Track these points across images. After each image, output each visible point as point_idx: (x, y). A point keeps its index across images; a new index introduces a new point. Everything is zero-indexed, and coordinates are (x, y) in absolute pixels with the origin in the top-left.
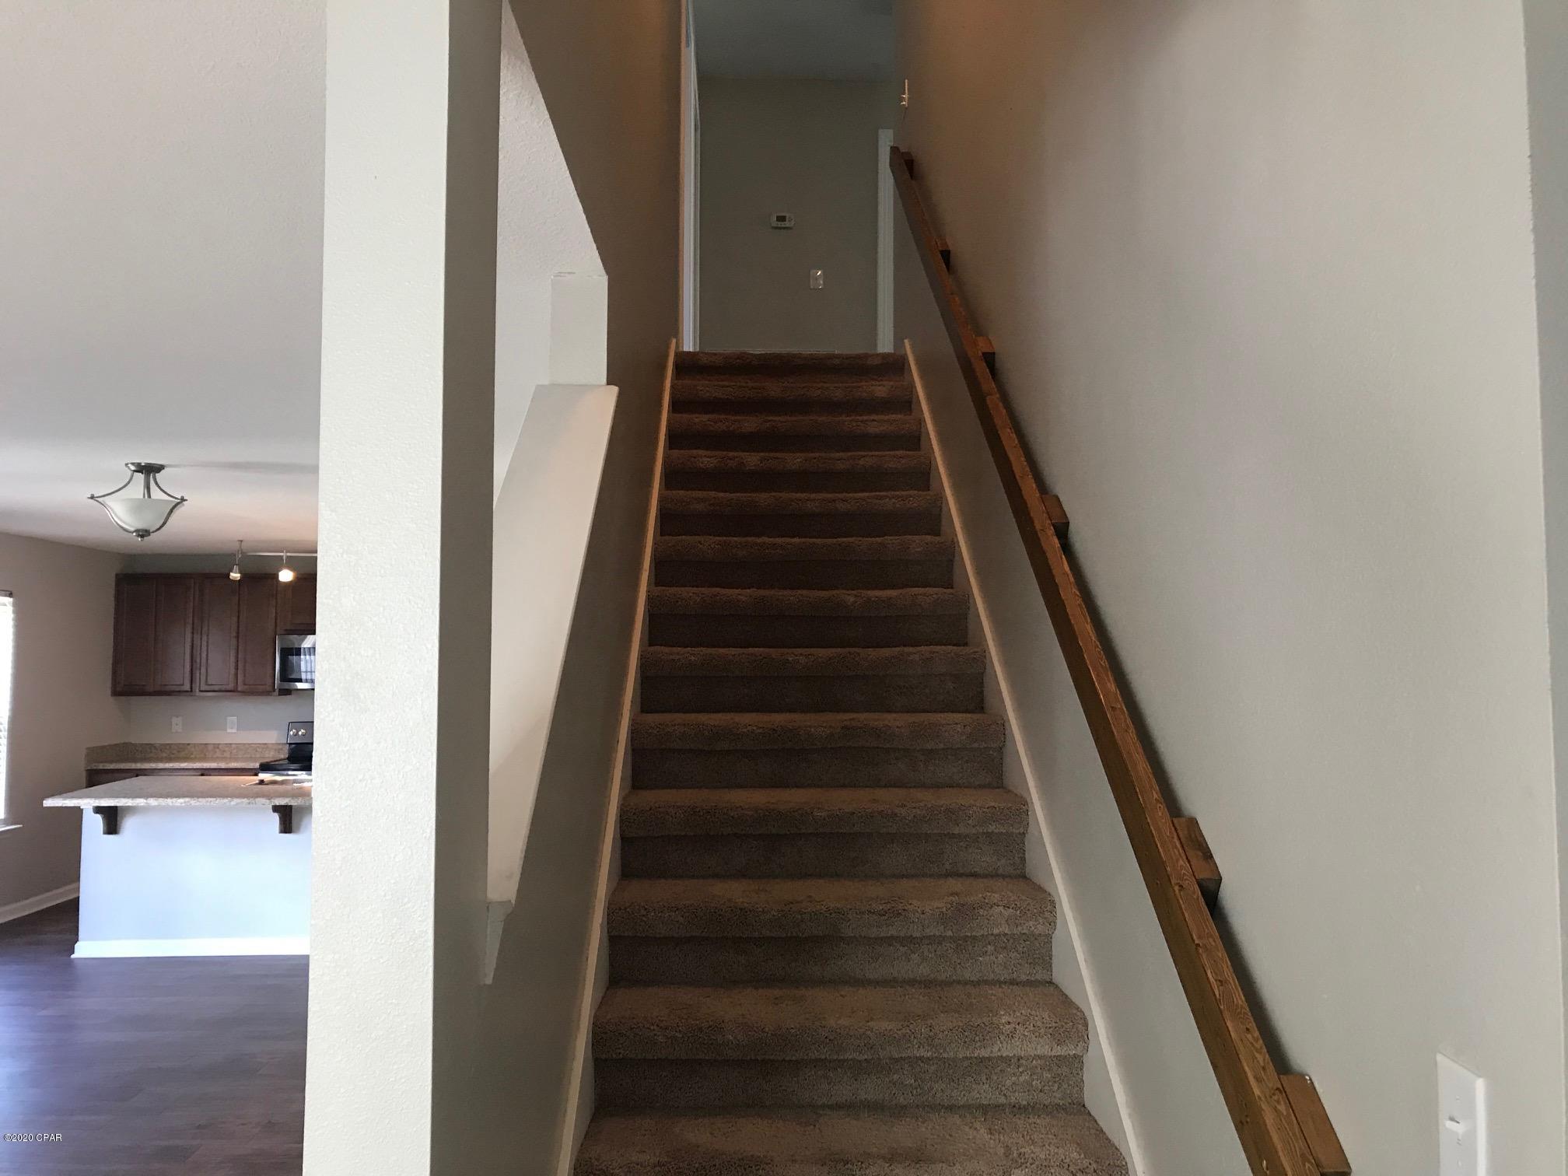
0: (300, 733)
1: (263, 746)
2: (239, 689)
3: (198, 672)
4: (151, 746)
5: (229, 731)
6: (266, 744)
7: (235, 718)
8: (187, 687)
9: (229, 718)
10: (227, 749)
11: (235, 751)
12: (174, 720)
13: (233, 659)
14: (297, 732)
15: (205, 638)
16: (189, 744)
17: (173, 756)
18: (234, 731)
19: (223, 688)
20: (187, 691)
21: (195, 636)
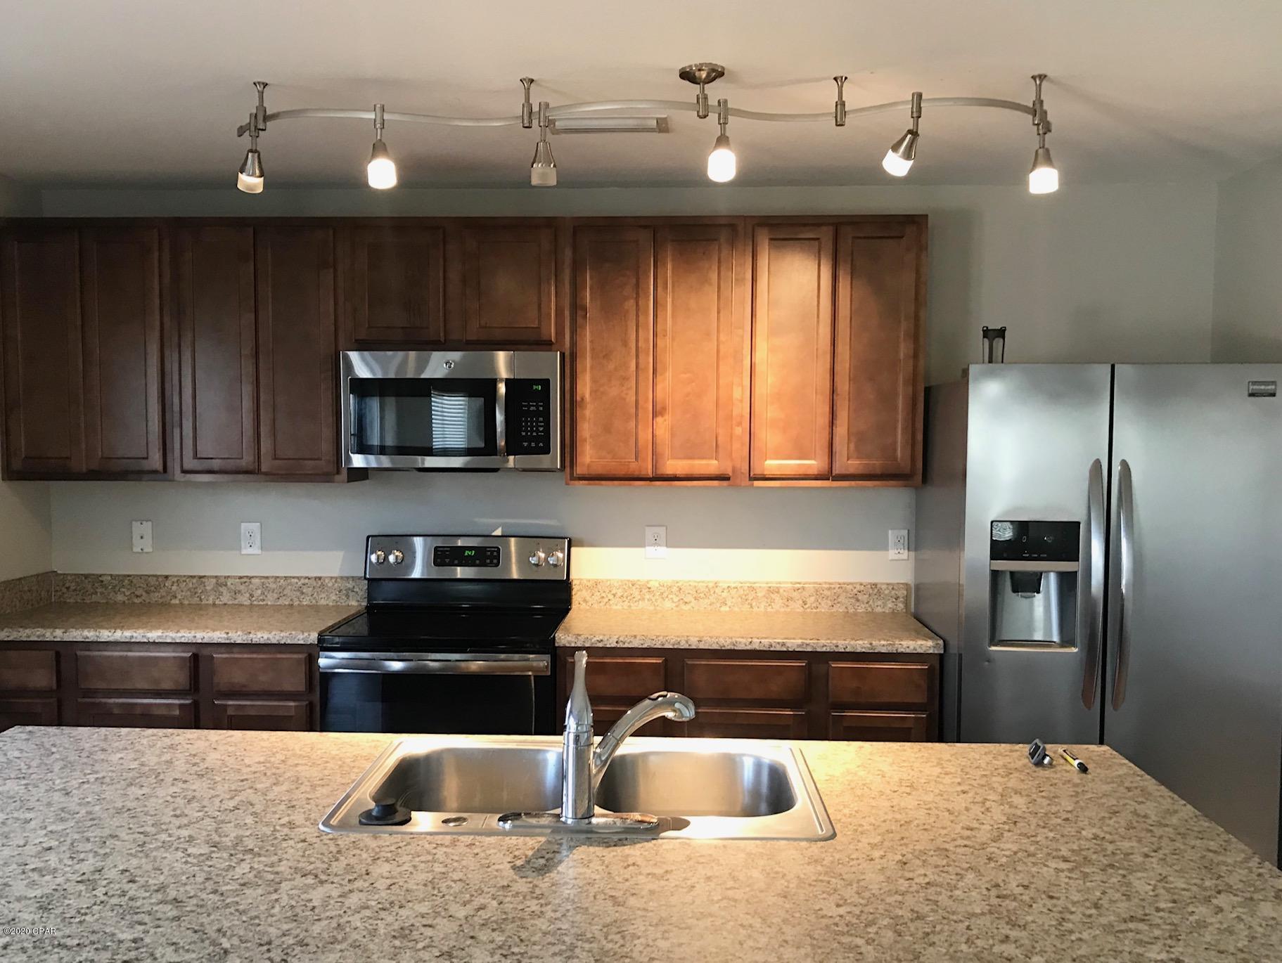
0: (392, 558)
1: (313, 582)
2: (264, 469)
3: (177, 431)
4: (97, 579)
5: (244, 552)
6: (320, 578)
7: (255, 527)
8: (155, 461)
9: (243, 525)
10: (242, 587)
11: (259, 592)
12: (137, 529)
13: (247, 404)
14: (386, 558)
15: (187, 356)
16: (167, 577)
17: (136, 601)
18: (256, 550)
19: (231, 464)
20: (155, 472)
21: (167, 353)
